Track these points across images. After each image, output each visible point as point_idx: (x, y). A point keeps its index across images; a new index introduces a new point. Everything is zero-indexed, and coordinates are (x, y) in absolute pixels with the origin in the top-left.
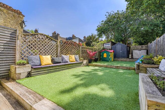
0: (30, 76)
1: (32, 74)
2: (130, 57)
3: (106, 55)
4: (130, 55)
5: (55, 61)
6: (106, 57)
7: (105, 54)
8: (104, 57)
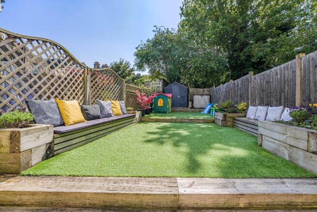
0: (52, 155)
1: (56, 148)
2: (190, 106)
3: (162, 102)
4: (190, 103)
5: (90, 115)
6: (162, 105)
7: (159, 100)
8: (159, 105)
